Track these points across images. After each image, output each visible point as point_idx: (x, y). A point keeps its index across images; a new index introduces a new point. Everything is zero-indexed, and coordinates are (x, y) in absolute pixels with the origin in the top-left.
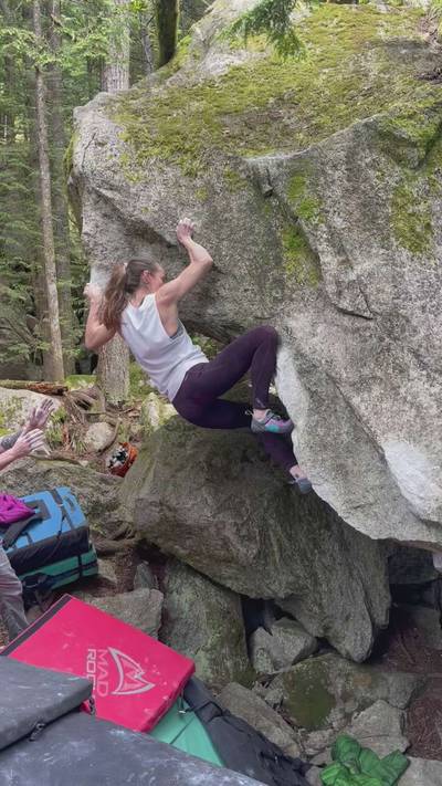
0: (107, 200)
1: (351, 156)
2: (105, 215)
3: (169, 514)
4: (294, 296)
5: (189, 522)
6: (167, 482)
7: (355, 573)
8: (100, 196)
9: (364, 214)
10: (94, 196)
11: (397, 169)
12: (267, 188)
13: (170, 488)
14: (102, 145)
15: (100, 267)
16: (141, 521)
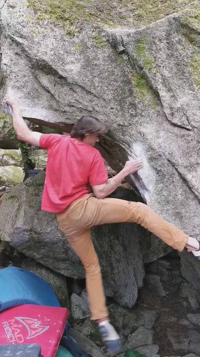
0: (18, 44)
1: (168, 35)
2: (17, 54)
3: (35, 236)
4: (143, 114)
5: (47, 240)
6: (32, 217)
7: (129, 261)
8: (13, 41)
9: (178, 70)
10: (9, 40)
11: (191, 46)
12: (121, 48)
13: (36, 221)
14: (13, 7)
15: (13, 87)
16: (16, 240)
